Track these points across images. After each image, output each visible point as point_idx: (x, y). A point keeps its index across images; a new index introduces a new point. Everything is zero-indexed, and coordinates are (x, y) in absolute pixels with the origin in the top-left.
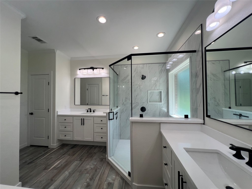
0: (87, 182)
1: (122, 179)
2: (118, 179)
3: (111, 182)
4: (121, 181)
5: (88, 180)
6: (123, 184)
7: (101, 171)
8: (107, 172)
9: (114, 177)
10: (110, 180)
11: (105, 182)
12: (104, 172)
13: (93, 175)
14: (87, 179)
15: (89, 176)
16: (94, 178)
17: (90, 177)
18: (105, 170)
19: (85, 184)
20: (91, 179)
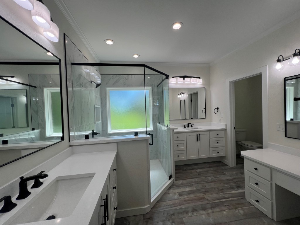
0: (193, 214)
1: (170, 189)
2: (171, 191)
3: (178, 195)
4: (172, 189)
5: (190, 215)
6: (175, 187)
7: (170, 209)
8: (168, 203)
9: (171, 195)
10: (176, 197)
11: (181, 199)
12: (170, 205)
13: (181, 213)
14: (189, 217)
15: (185, 217)
16: (184, 210)
17: (185, 215)
18: (167, 206)
19: (195, 214)
20: (187, 212)
